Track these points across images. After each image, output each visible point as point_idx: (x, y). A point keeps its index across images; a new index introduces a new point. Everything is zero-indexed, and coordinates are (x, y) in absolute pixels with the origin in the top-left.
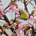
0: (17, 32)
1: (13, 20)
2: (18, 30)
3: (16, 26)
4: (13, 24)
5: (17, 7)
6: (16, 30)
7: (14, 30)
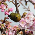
0: (6, 33)
1: (2, 20)
2: (7, 31)
3: (5, 27)
4: (2, 25)
5: (7, 7)
6: (5, 30)
7: (3, 31)
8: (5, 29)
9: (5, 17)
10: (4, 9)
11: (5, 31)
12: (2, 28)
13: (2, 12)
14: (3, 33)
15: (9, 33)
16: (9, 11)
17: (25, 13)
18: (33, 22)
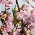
8: (6, 20)
9: (6, 9)
10: (5, 2)
11: (6, 22)
12: (2, 19)
13: (3, 4)
14: (3, 23)
17: (24, 5)
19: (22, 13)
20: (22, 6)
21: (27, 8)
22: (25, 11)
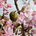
9: (4, 13)
12: (0, 24)
14: (1, 29)
15: (7, 30)
16: (8, 7)
17: (24, 7)
18: (32, 16)
19: (23, 16)
20: (22, 8)
21: (28, 10)
22: (25, 14)
